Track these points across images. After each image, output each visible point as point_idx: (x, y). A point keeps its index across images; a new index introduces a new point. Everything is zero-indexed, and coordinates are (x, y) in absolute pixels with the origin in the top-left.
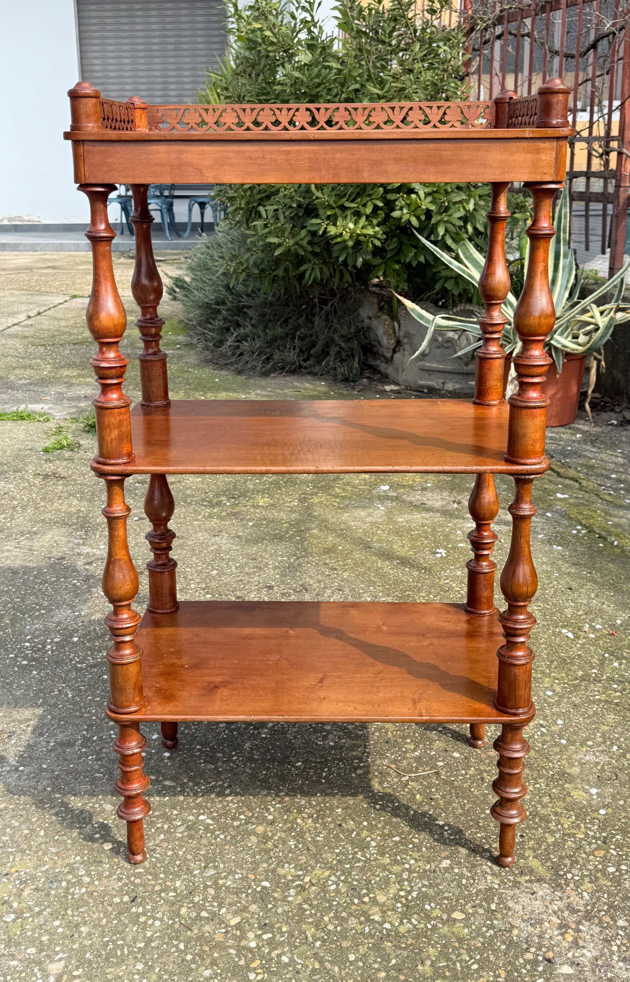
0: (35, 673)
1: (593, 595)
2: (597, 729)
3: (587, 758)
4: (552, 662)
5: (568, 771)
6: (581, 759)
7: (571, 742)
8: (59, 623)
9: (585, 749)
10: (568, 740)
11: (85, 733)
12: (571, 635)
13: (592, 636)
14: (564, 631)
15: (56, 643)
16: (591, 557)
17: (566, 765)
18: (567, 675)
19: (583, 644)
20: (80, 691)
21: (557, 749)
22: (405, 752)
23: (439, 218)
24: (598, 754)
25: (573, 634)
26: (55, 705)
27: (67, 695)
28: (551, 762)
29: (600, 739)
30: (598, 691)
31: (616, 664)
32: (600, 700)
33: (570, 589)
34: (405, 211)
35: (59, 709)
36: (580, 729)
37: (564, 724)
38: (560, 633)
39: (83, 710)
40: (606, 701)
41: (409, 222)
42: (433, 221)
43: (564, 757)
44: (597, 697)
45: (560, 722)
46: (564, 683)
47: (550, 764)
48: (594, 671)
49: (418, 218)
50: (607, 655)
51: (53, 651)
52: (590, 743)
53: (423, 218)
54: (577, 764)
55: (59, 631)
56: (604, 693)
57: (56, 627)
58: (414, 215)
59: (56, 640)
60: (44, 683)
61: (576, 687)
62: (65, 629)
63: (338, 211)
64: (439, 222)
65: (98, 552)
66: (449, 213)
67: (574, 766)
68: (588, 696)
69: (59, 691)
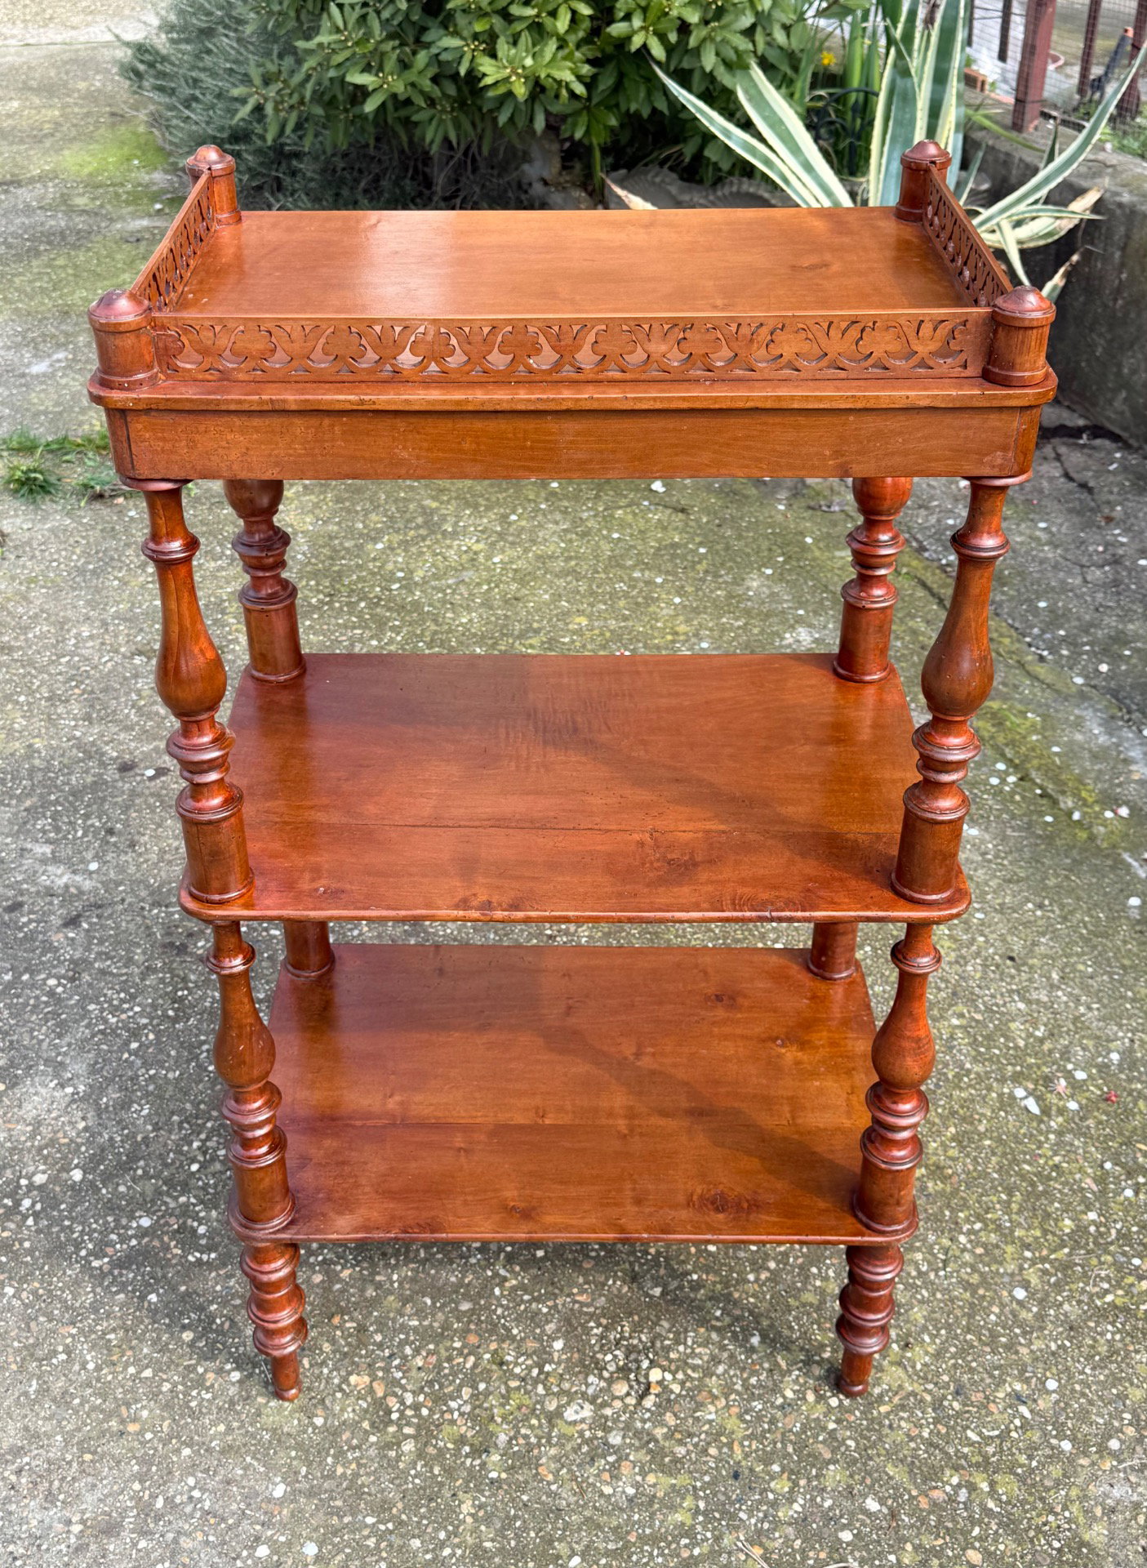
0: (9, 1291)
1: (1055, 976)
2: (1122, 1397)
3: (1117, 1493)
4: (1010, 1192)
5: (1087, 1537)
6: (1106, 1495)
7: (1082, 1445)
8: (37, 1123)
9: (1107, 1466)
10: (1073, 1440)
11: (137, 1486)
12: (1035, 1109)
13: (1073, 1105)
14: (1020, 1093)
15: (41, 1188)
16: (1036, 859)
17: (1081, 1520)
18: (1045, 1232)
19: (1060, 1133)
20: (108, 1345)
21: (1056, 1471)
22: (774, 1504)
23: (704, 32)
24: (1133, 1479)
25: (1039, 1099)
26: (63, 1400)
27: (84, 1366)
28: (1052, 1511)
29: (1131, 1431)
30: (1108, 1279)
31: (1129, 1193)
32: (1113, 1305)
33: (1012, 959)
34: (637, 22)
35: (76, 1412)
36: (1091, 1403)
37: (1060, 1390)
38: (1012, 1096)
39: (123, 1409)
40: (1125, 1310)
41: (645, 46)
42: (693, 42)
43: (1074, 1493)
44: (1109, 1298)
45: (1052, 1385)
46: (1044, 1260)
47: (1051, 1518)
48: (1092, 1216)
49: (662, 37)
50: (1108, 1165)
51: (36, 1215)
52: (1114, 1444)
53: (673, 37)
54: (1098, 1511)
55: (40, 1149)
56: (1119, 1286)
57: (32, 1137)
58: (655, 33)
59: (40, 1179)
60: (33, 1325)
61: (1066, 1267)
62: (52, 1142)
63: (497, 22)
64: (704, 40)
65: (87, 885)
66: (724, 21)
67: (1094, 1519)
68: (1091, 1296)
69: (68, 1351)
